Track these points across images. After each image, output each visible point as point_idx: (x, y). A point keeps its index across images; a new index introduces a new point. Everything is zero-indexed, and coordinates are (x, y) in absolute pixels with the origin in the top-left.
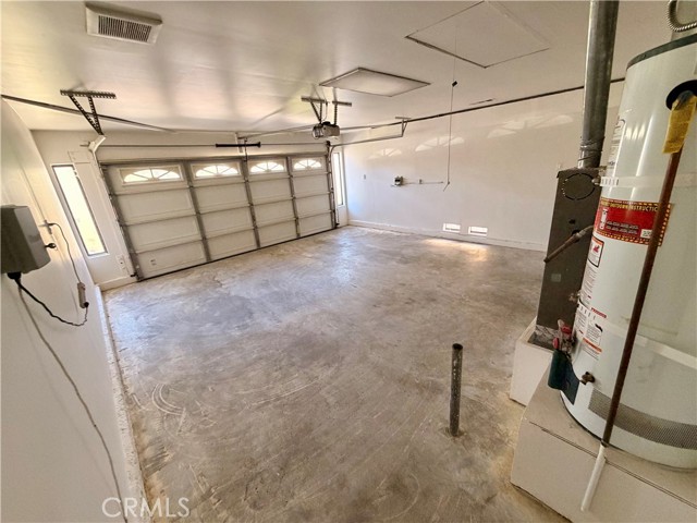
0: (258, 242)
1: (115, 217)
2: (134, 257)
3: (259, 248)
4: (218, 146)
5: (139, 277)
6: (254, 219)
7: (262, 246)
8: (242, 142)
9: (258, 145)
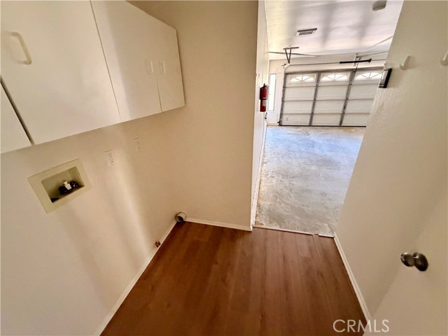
0: (341, 122)
1: (281, 97)
2: (281, 115)
3: (340, 126)
4: (341, 63)
5: (280, 124)
6: (345, 108)
7: (343, 125)
8: (358, 59)
9: (369, 61)
